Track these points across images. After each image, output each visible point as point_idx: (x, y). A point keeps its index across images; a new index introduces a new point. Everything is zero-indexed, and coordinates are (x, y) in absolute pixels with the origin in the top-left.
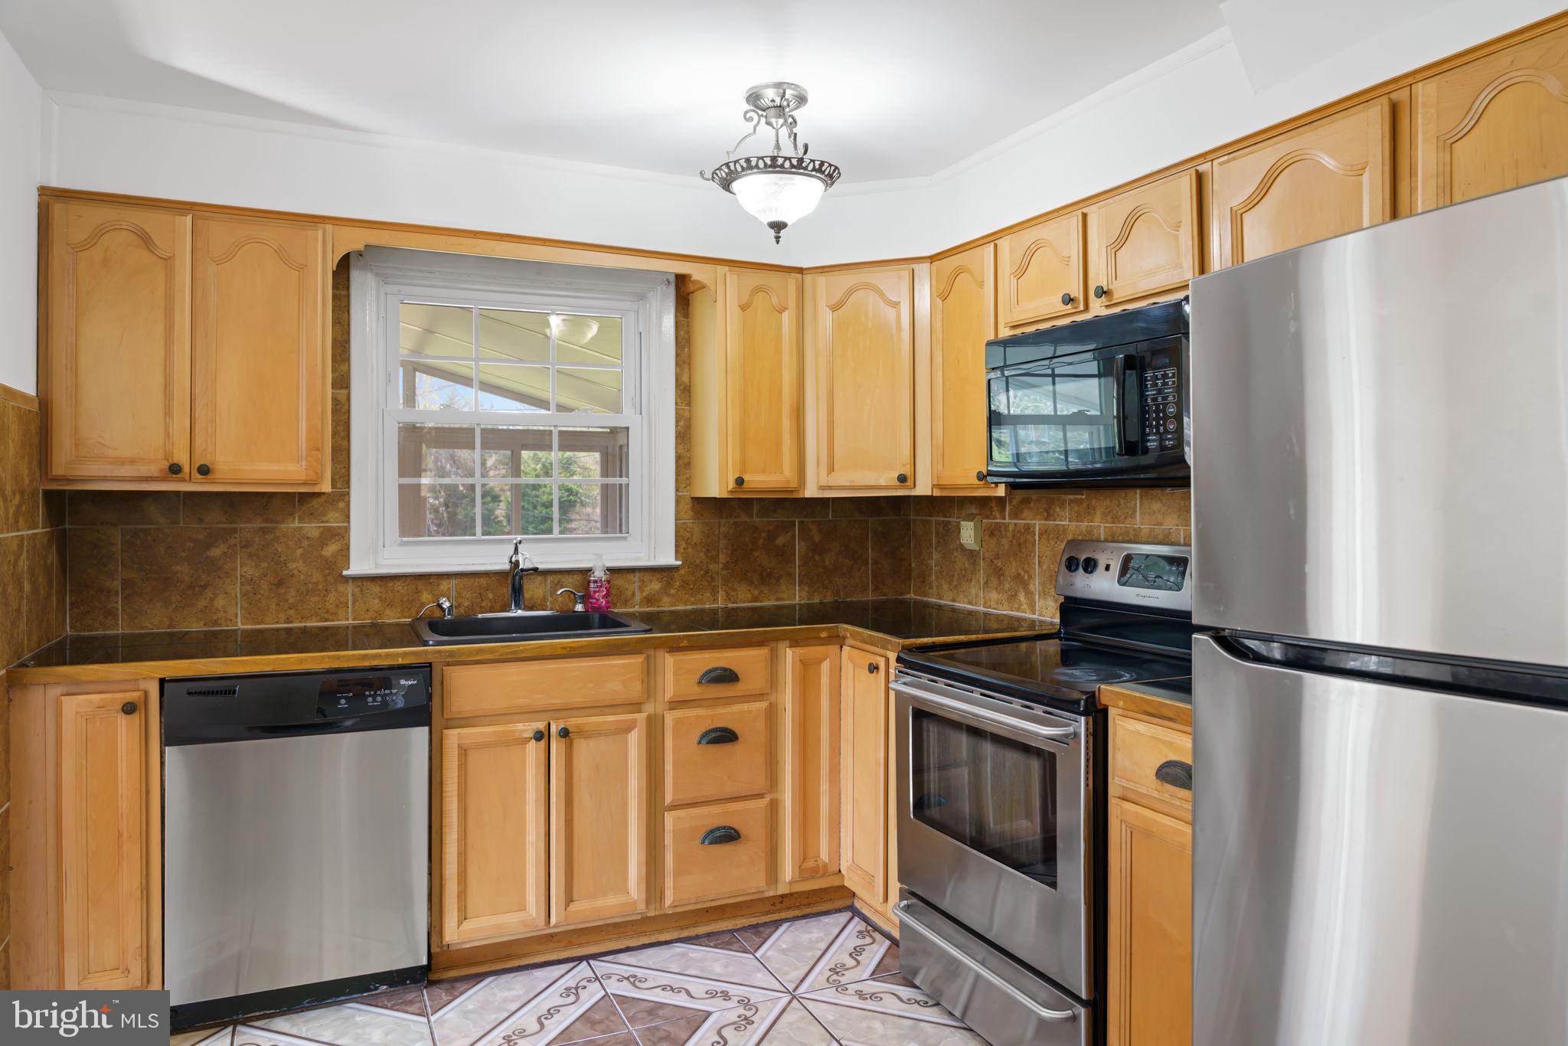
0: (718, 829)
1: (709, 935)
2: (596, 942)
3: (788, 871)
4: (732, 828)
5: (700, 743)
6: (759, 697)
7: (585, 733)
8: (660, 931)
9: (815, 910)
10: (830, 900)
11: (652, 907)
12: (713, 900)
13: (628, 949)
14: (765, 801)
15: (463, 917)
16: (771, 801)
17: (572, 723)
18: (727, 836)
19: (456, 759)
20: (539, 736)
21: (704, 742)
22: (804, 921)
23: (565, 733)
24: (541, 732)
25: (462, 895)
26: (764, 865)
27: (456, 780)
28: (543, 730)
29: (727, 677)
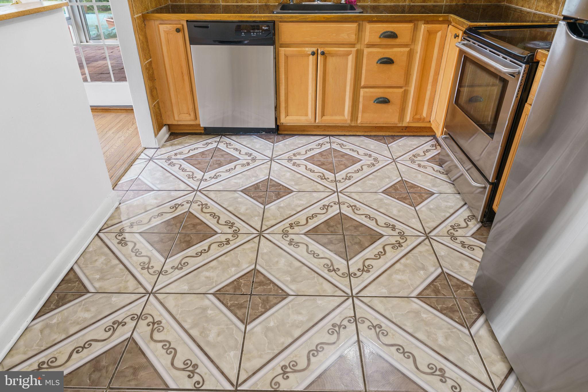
0: (381, 98)
1: (375, 136)
2: (334, 131)
3: (408, 118)
4: (387, 99)
5: (377, 63)
6: (406, 46)
7: (332, 55)
8: (357, 131)
9: (419, 134)
10: (426, 132)
11: (353, 122)
12: (376, 124)
13: (345, 135)
14: (402, 90)
15: (287, 115)
16: (405, 90)
17: (327, 49)
18: (385, 101)
19: (283, 59)
20: (313, 54)
21: (379, 63)
22: (413, 137)
23: (323, 53)
24: (314, 52)
25: (287, 108)
26: (398, 114)
27: (283, 67)
28: (315, 52)
29: (393, 36)
